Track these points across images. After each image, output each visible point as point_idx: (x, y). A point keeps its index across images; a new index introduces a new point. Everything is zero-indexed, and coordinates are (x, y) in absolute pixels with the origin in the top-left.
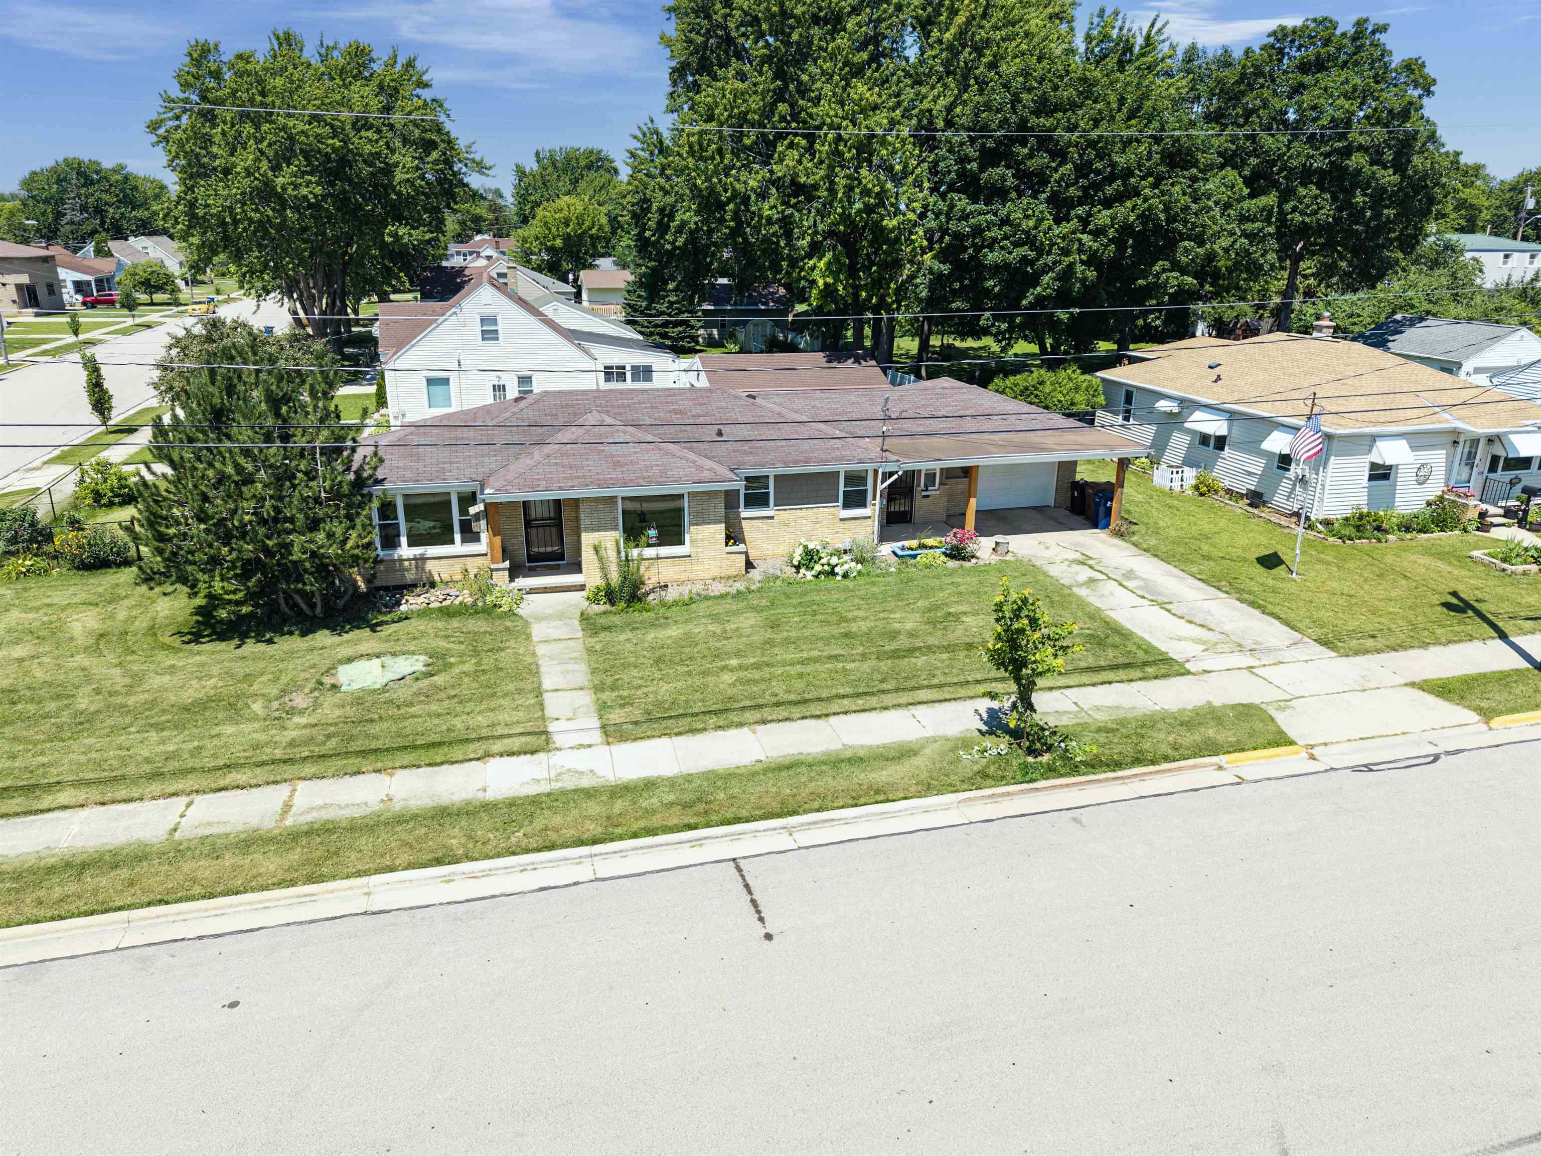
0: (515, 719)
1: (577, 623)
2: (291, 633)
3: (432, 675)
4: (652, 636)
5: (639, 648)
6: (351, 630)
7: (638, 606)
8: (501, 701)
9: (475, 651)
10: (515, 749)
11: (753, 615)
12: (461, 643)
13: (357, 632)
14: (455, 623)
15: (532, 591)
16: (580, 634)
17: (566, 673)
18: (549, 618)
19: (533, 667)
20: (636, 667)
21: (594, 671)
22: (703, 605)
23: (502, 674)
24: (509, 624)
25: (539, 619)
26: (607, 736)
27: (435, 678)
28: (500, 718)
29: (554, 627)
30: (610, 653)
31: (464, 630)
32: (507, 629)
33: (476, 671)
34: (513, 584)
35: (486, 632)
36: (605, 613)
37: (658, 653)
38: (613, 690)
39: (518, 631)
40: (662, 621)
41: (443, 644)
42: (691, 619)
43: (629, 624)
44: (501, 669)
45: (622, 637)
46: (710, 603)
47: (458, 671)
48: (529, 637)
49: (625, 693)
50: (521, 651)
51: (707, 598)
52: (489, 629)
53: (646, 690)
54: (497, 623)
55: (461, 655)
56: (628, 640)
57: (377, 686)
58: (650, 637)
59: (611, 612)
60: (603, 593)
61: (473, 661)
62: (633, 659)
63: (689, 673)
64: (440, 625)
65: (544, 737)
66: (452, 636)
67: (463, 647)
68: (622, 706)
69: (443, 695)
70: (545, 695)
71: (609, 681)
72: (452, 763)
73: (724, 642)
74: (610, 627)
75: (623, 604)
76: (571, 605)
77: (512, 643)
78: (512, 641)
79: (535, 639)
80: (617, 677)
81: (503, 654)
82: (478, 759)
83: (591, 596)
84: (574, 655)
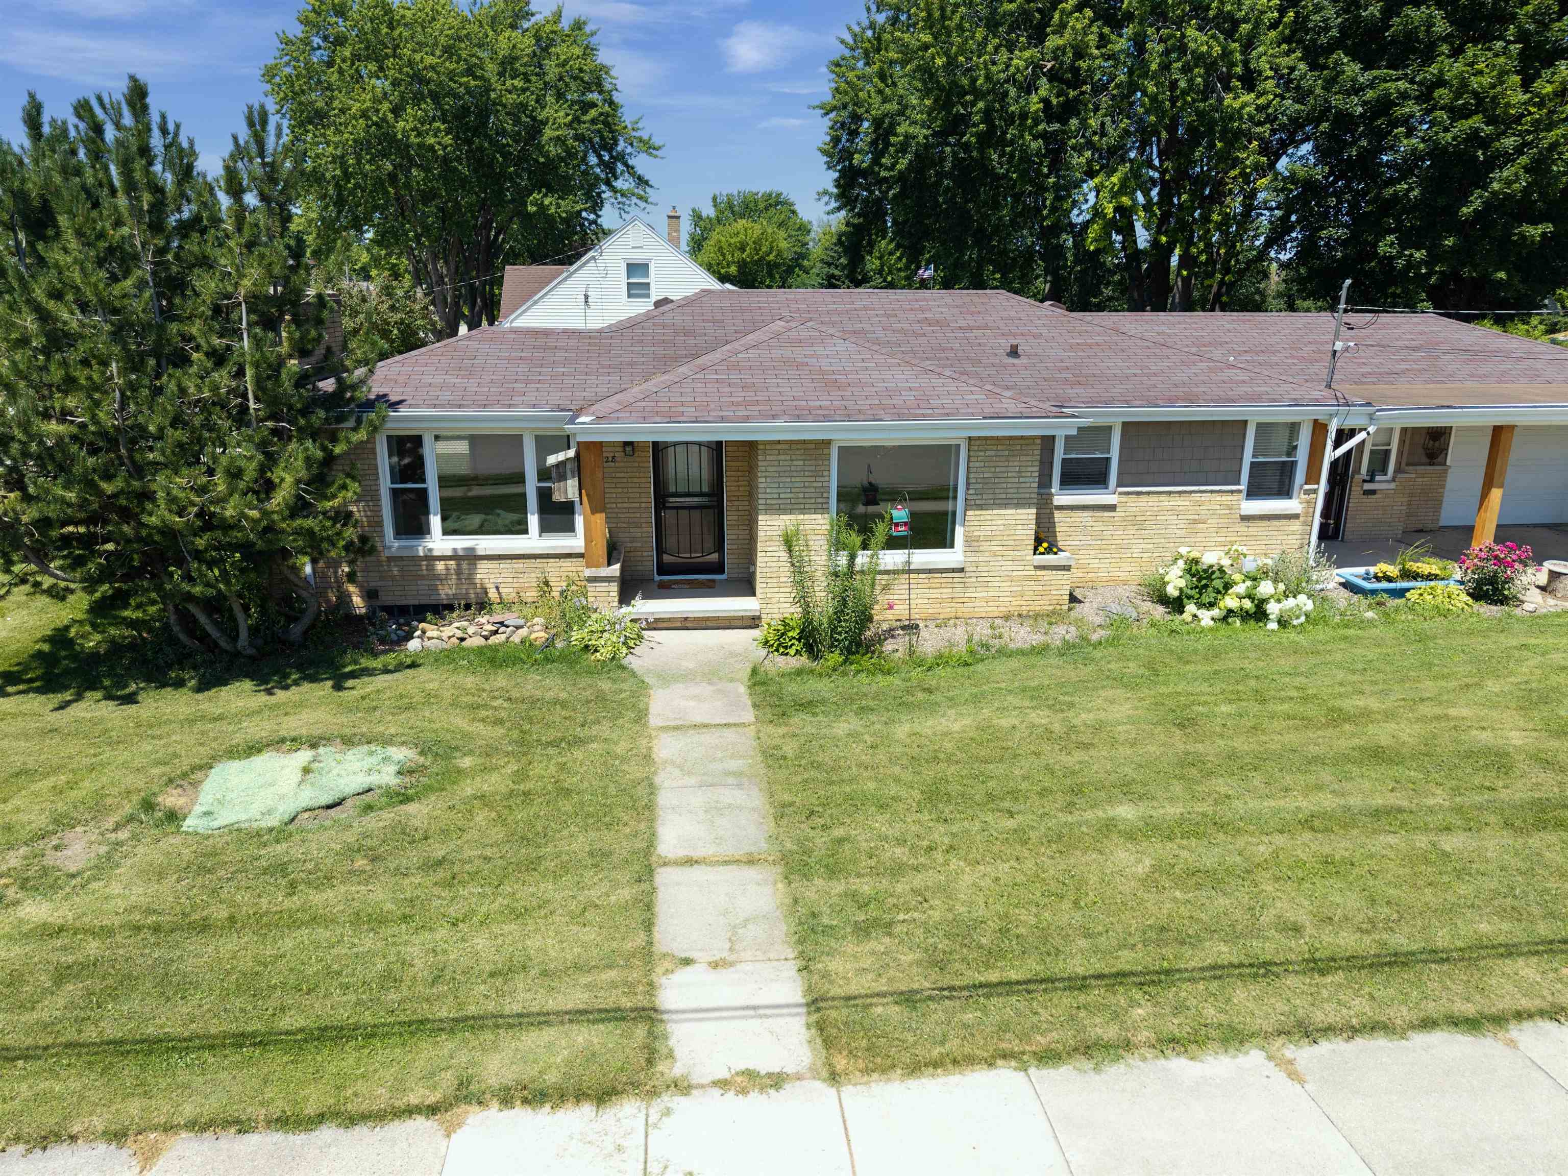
0: (573, 953)
1: (742, 689)
2: (179, 684)
3: (407, 799)
4: (907, 728)
5: (881, 756)
6: (296, 683)
7: (867, 661)
8: (547, 888)
9: (522, 743)
10: (552, 1078)
11: (1120, 692)
12: (499, 722)
13: (306, 687)
14: (501, 680)
15: (659, 624)
16: (749, 715)
17: (715, 810)
18: (686, 677)
19: (641, 791)
20: (882, 807)
21: (782, 811)
22: (1001, 668)
23: (566, 806)
24: (605, 685)
25: (668, 678)
26: (828, 1043)
27: (412, 808)
28: (534, 943)
29: (695, 697)
30: (817, 766)
31: (515, 694)
32: (601, 697)
33: (511, 794)
34: (625, 610)
35: (556, 702)
36: (799, 672)
37: (929, 773)
38: (833, 872)
39: (620, 703)
40: (921, 696)
41: (460, 721)
42: (983, 695)
43: (852, 700)
44: (567, 792)
45: (841, 728)
46: (1014, 663)
47: (469, 791)
48: (641, 716)
49: (866, 887)
50: (619, 750)
51: (1004, 653)
52: (563, 695)
53: (918, 881)
54: (584, 681)
55: (490, 751)
56: (853, 735)
57: (273, 821)
58: (901, 731)
59: (812, 671)
60: (794, 634)
61: (513, 767)
62: (872, 785)
63: (1020, 836)
64: (470, 681)
65: (640, 1031)
66: (485, 706)
67: (501, 731)
68: (863, 931)
69: (414, 856)
70: (663, 876)
71: (821, 841)
72: (351, 1120)
73: (1079, 755)
74: (810, 703)
75: (835, 658)
76: (732, 654)
77: (604, 729)
78: (607, 724)
79: (654, 720)
80: (839, 832)
81: (578, 754)
82: (432, 1110)
83: (772, 638)
84: (734, 765)
